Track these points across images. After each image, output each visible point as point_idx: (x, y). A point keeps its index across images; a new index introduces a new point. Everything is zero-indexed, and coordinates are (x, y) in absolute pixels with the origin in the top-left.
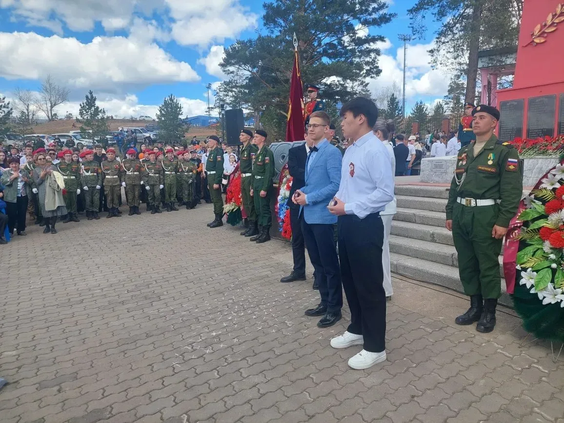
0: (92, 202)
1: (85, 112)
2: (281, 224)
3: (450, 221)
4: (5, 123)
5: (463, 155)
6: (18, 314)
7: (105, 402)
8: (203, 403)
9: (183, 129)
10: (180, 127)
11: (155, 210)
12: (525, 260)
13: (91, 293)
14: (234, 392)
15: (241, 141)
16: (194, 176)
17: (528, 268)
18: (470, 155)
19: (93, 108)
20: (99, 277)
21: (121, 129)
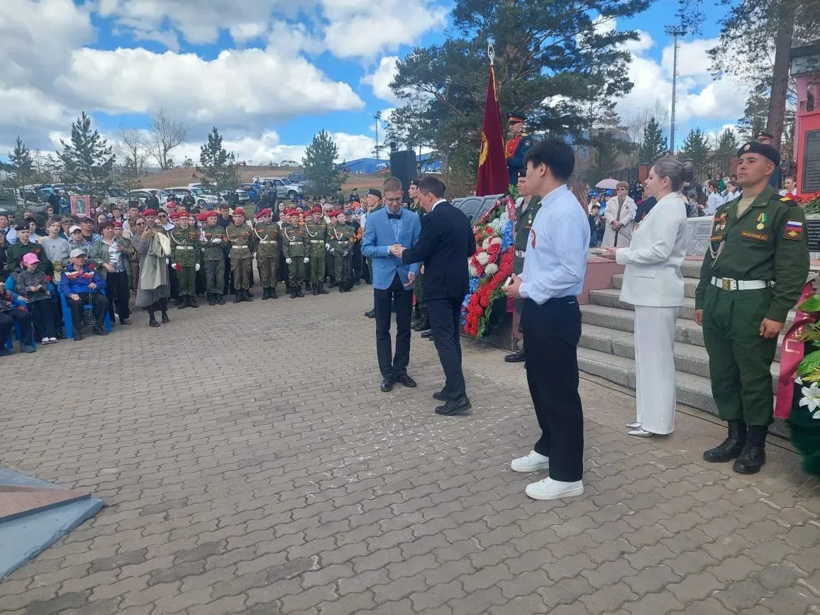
0: (215, 281)
1: (207, 158)
2: (463, 314)
3: (701, 311)
4: (106, 175)
5: (723, 215)
6: (120, 424)
7: (220, 535)
8: (339, 544)
9: (338, 178)
10: (334, 176)
11: (295, 292)
12: (809, 370)
13: (209, 400)
14: (380, 532)
15: (411, 197)
16: (350, 247)
17: (813, 382)
18: (731, 216)
19: (218, 151)
20: (220, 381)
21: (256, 180)
